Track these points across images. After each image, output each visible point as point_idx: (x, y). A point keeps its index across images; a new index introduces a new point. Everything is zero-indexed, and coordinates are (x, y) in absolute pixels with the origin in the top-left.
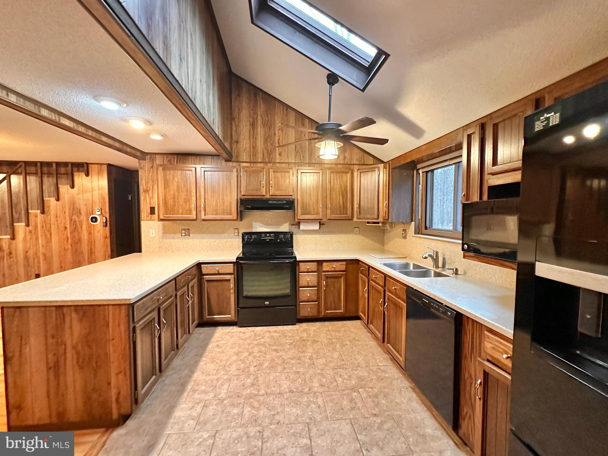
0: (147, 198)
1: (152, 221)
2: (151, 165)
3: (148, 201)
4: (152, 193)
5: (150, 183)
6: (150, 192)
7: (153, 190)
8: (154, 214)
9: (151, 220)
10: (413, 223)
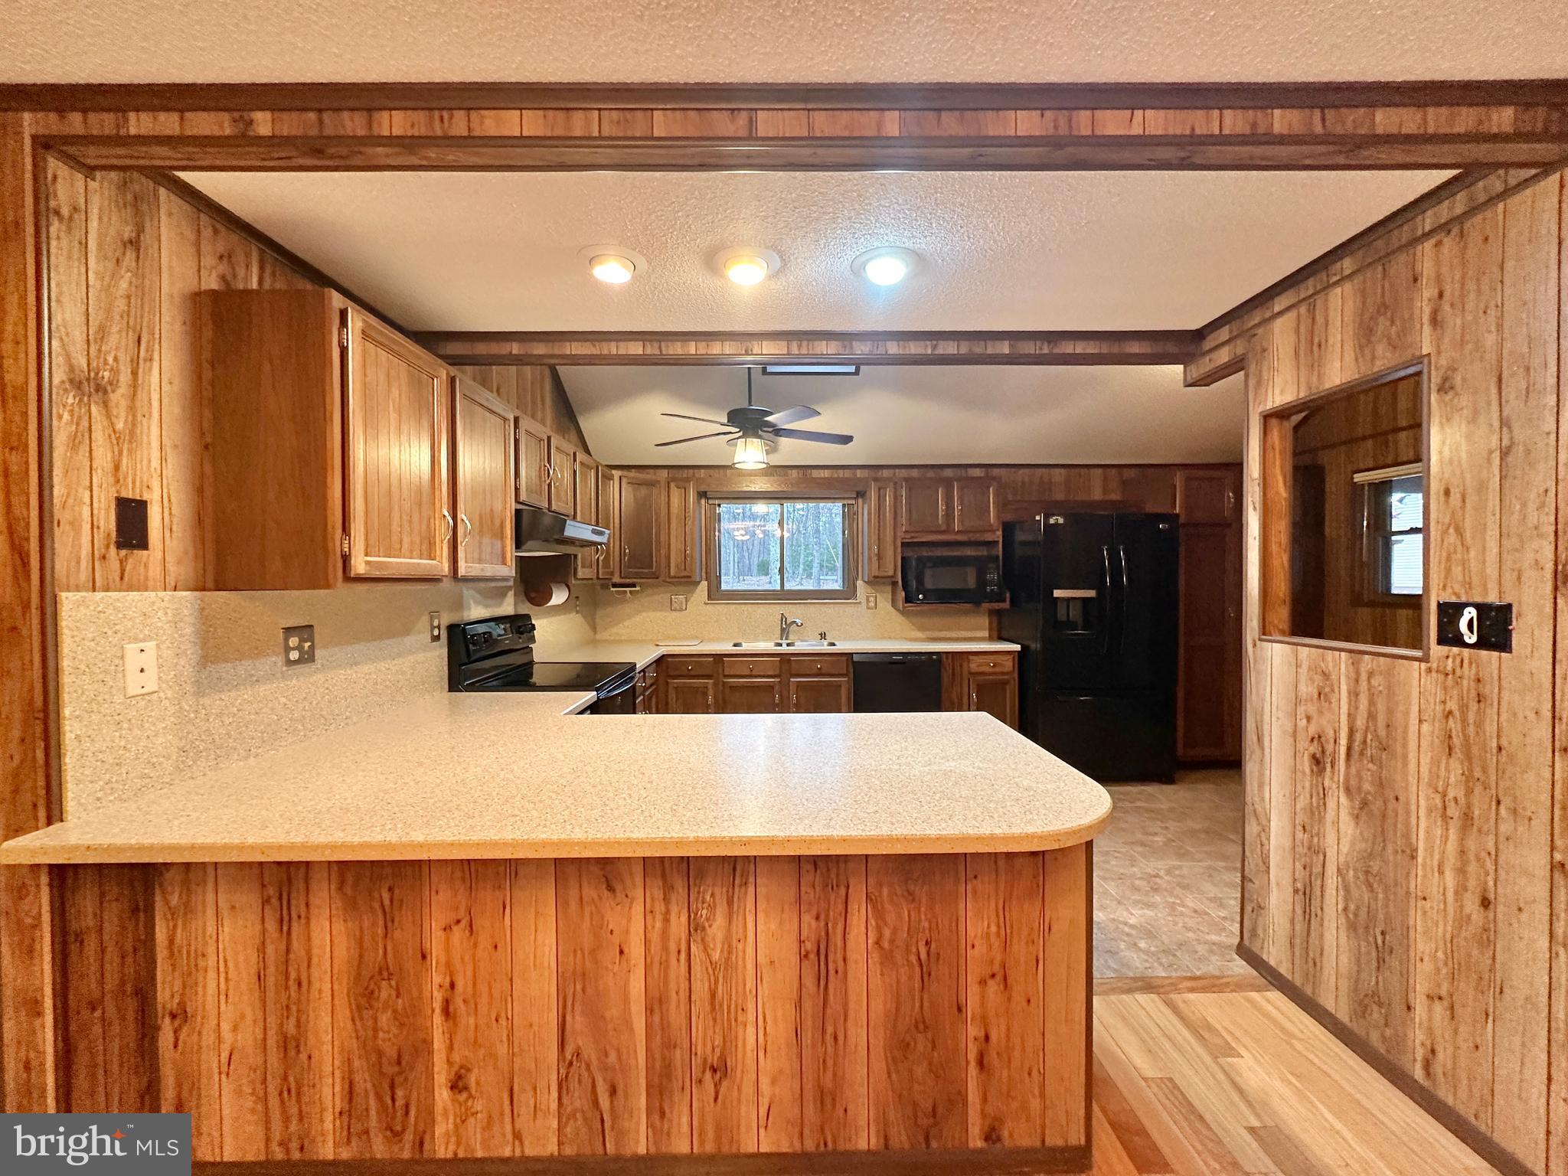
0: (99, 436)
1: (130, 588)
2: (128, 232)
3: (103, 456)
4: (132, 408)
5: (117, 344)
6: (119, 397)
7: (134, 386)
8: (144, 545)
9: (125, 582)
10: (705, 583)
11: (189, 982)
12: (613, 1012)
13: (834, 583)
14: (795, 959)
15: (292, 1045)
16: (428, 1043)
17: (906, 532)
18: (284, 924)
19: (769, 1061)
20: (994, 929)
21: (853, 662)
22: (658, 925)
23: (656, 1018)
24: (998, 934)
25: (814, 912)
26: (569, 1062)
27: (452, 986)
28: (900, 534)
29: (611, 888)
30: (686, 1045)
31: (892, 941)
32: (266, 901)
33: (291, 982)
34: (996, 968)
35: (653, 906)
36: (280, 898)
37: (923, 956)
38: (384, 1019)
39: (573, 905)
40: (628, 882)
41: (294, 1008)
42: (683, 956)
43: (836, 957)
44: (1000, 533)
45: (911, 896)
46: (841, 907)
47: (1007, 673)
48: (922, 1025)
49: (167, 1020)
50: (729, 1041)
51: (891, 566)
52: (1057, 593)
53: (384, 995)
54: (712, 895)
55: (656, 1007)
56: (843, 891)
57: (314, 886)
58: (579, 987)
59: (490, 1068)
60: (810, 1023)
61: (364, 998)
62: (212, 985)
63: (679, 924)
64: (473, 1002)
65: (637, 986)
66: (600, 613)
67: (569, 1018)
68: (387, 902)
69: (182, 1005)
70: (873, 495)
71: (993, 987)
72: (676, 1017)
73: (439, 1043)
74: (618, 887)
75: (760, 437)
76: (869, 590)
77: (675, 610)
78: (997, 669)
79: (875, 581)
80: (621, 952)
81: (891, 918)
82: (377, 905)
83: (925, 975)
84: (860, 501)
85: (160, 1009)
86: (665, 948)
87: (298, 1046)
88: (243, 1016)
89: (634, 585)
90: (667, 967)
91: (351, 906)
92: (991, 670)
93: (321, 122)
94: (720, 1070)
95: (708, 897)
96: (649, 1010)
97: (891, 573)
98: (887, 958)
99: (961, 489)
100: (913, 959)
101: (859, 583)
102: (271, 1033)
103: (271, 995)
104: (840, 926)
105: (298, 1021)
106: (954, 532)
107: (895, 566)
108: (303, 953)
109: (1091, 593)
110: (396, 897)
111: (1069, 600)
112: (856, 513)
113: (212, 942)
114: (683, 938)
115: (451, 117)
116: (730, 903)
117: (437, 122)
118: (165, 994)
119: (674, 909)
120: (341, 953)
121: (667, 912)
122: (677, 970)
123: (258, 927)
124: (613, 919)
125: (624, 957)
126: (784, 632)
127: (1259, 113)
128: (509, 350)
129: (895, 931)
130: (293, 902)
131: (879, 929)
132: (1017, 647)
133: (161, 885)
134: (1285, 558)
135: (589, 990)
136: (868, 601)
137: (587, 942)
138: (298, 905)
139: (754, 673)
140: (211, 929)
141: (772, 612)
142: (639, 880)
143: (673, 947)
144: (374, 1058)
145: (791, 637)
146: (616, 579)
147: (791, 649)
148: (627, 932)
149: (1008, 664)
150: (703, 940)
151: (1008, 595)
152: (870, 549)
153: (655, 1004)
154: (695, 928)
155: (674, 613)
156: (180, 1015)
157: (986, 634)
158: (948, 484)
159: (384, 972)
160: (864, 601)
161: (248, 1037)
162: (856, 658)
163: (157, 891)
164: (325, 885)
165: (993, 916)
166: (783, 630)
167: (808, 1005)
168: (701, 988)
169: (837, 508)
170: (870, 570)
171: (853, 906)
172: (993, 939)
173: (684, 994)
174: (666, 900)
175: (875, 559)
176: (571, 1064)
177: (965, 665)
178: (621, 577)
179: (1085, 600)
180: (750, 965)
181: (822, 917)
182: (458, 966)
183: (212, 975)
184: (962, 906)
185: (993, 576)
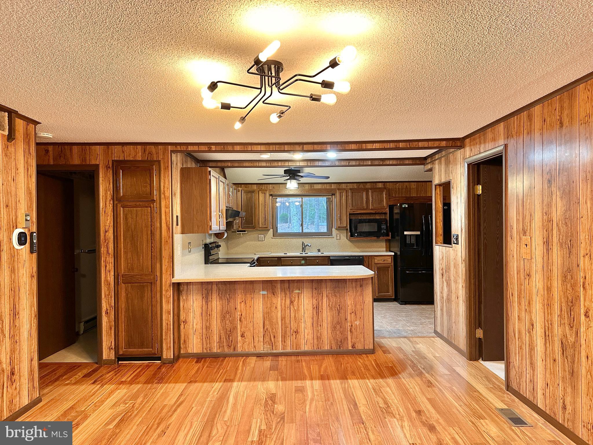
8: (178, 224)
10: (272, 230)
11: (187, 314)
12: (274, 321)
13: (324, 229)
14: (312, 309)
15: (208, 328)
16: (236, 327)
17: (351, 209)
18: (207, 303)
19: (307, 330)
20: (353, 302)
21: (330, 260)
22: (284, 302)
23: (283, 321)
24: (354, 303)
25: (316, 299)
26: (265, 331)
27: (241, 315)
28: (349, 210)
29: (274, 294)
30: (289, 327)
31: (332, 305)
32: (203, 298)
33: (208, 315)
34: (353, 311)
35: (282, 298)
36: (206, 297)
37: (338, 308)
38: (227, 322)
39: (266, 298)
40: (277, 293)
41: (208, 320)
42: (289, 308)
43: (320, 309)
44: (388, 209)
45: (336, 296)
46: (321, 298)
47: (390, 264)
48: (338, 323)
49: (182, 323)
50: (298, 326)
51: (345, 222)
52: (406, 233)
53: (227, 317)
54: (295, 295)
55: (283, 320)
56: (321, 294)
57: (213, 294)
58: (267, 315)
59: (249, 332)
60: (315, 322)
61: (223, 318)
62: (192, 315)
63: (288, 302)
64: (246, 318)
65: (279, 315)
66: (230, 242)
67: (265, 322)
68: (228, 298)
69: (186, 320)
70: (338, 194)
71: (353, 315)
72: (288, 321)
73: (239, 327)
74: (275, 294)
75: (296, 179)
76: (337, 232)
77: (260, 241)
78: (385, 262)
79: (339, 229)
80: (276, 308)
81: (331, 300)
82: (226, 298)
83: (339, 312)
84: (333, 196)
85: (181, 320)
86: (285, 307)
87: (209, 328)
88: (198, 322)
89: (245, 231)
90: (286, 311)
91: (221, 298)
92: (384, 262)
93: (224, 148)
94: (297, 332)
95: (294, 296)
96: (282, 320)
97: (345, 226)
98: (331, 309)
99: (372, 192)
100: (336, 309)
101: (333, 229)
102: (204, 325)
103: (204, 318)
104: (321, 302)
105: (209, 323)
106: (369, 209)
107: (347, 223)
108: (210, 308)
109: (418, 233)
110: (230, 296)
111: (411, 235)
112: (332, 201)
113: (192, 306)
114: (289, 304)
115: (248, 147)
116: (298, 297)
117: (245, 148)
118: (182, 318)
119: (287, 298)
120: (218, 308)
121: (286, 299)
122: (288, 311)
123: (201, 303)
124: (274, 301)
125: (277, 309)
126: (304, 249)
127: (397, 144)
128: (227, 165)
129: (332, 303)
130: (209, 298)
131: (329, 302)
132: (393, 254)
133: (182, 295)
134: (442, 223)
135: (269, 316)
136: (337, 236)
137: (269, 306)
138: (210, 299)
139: (293, 264)
140: (192, 304)
141: (298, 241)
142: (280, 292)
143: (287, 307)
144: (225, 330)
145: (306, 251)
146: (240, 229)
147: (306, 255)
148: (277, 303)
149: (389, 260)
150: (293, 305)
151: (390, 234)
152: (337, 216)
153: (283, 318)
154: (292, 302)
155: (259, 242)
156: (185, 322)
157: (385, 249)
158: (367, 190)
159: (227, 312)
160: (335, 237)
161: (199, 326)
162: (331, 258)
163: (181, 296)
164: (215, 294)
165: (353, 300)
166: (303, 248)
167: (314, 319)
168: (293, 315)
169: (325, 198)
170: (337, 225)
171: (324, 298)
172: (353, 304)
173: (289, 316)
174: (285, 297)
175: (339, 220)
176: (266, 331)
177: (373, 260)
178: (242, 228)
179: (417, 235)
180: (303, 310)
181: (317, 300)
182: (243, 311)
183: (192, 313)
184: (346, 298)
185: (384, 226)
